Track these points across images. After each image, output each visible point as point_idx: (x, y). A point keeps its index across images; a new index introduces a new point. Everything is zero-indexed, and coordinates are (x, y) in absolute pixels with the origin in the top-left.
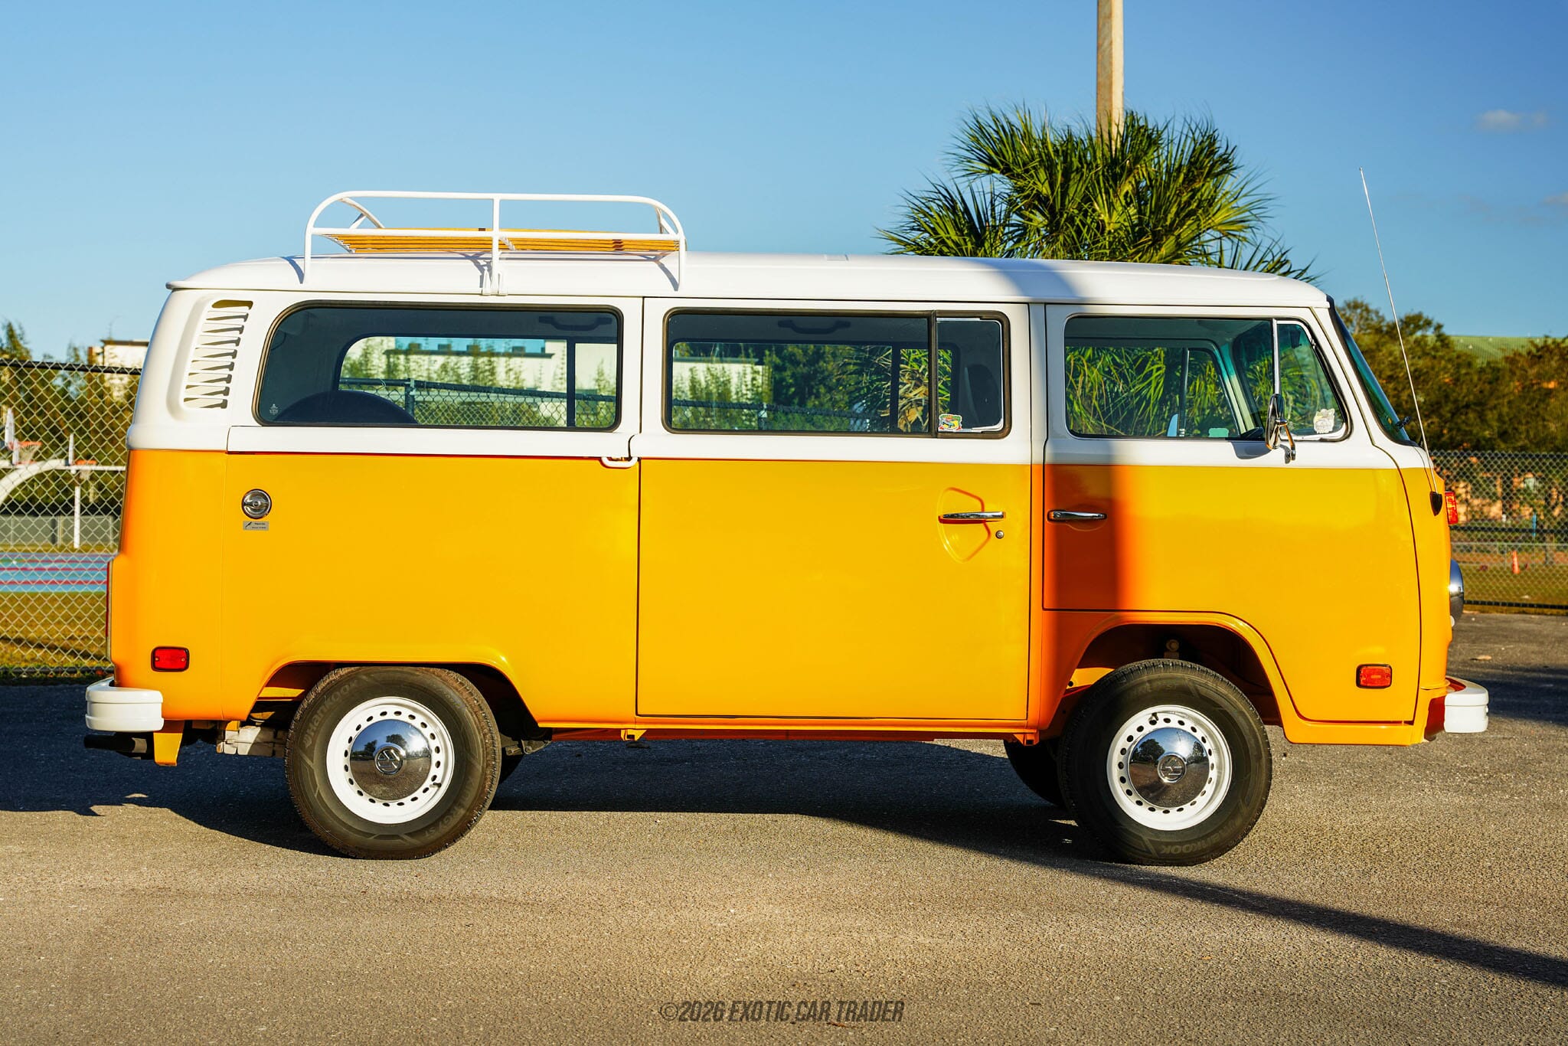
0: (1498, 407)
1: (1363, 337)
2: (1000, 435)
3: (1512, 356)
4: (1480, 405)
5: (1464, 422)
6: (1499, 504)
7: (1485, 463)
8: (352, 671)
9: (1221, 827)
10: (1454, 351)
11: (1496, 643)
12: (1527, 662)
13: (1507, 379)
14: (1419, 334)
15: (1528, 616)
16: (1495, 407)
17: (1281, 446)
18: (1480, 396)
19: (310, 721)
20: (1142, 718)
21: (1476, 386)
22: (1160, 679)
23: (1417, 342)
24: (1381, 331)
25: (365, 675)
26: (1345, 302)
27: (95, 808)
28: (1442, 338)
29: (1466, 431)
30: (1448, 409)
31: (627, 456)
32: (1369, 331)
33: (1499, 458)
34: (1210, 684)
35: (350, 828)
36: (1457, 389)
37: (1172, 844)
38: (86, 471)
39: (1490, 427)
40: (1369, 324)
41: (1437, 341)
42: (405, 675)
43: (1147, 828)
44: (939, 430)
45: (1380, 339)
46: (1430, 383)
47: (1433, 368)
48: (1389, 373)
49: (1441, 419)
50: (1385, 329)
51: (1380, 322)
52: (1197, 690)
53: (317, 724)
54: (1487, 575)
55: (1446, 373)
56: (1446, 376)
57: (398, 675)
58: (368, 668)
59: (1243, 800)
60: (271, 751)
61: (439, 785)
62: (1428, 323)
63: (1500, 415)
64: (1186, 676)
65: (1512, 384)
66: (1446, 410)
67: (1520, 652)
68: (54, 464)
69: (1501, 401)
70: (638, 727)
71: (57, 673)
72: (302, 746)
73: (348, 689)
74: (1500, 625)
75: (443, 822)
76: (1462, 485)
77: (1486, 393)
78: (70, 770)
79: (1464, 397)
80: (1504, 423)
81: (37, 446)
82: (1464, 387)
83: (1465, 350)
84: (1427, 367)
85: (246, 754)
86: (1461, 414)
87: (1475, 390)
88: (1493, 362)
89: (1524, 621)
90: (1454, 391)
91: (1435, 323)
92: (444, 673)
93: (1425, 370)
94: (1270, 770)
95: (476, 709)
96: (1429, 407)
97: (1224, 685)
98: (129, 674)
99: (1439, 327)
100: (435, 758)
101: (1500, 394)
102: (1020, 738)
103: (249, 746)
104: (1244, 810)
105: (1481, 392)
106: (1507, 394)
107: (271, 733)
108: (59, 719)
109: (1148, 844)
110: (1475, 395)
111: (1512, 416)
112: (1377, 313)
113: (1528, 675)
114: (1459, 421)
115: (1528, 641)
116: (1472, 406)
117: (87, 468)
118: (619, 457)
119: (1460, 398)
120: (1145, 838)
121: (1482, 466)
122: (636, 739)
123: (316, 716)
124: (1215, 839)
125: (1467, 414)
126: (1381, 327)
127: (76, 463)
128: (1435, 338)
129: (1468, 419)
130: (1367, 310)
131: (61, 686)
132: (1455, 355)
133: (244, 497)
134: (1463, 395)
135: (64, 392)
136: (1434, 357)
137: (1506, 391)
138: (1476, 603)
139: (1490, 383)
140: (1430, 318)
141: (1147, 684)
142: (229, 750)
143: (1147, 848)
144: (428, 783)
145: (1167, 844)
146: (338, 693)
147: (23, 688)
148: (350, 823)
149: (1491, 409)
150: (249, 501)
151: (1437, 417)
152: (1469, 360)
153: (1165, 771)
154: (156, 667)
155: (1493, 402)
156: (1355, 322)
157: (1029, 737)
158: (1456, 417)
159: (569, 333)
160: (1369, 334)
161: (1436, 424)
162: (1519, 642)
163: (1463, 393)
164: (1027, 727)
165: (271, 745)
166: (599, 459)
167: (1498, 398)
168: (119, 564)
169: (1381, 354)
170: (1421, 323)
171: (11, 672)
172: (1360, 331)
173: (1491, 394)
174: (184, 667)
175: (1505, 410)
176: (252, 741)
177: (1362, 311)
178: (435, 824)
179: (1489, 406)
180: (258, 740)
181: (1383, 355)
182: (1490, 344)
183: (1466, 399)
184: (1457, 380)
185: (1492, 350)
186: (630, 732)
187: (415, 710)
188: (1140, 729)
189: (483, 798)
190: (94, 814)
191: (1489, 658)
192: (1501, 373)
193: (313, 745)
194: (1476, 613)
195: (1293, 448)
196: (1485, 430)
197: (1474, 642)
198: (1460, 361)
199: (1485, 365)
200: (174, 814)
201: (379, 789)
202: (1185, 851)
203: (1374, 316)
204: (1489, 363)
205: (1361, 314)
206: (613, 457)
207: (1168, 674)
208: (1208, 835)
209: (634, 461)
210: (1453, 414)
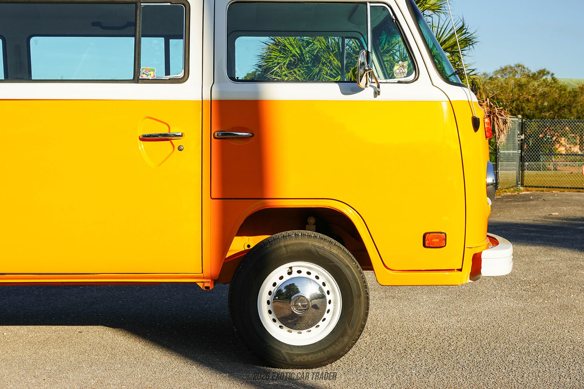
0: (577, 107)
1: (522, 79)
2: (181, 81)
3: (582, 86)
4: (569, 106)
5: (563, 113)
6: (578, 146)
7: (572, 130)
9: (334, 343)
10: (559, 84)
11: (563, 206)
12: (575, 215)
13: (580, 95)
14: (544, 77)
15: (581, 193)
16: (575, 107)
17: (370, 86)
18: (569, 102)
20: (282, 270)
21: (568, 99)
22: (293, 244)
23: (544, 81)
24: (530, 76)
26: (515, 64)
28: (554, 79)
29: (564, 117)
30: (557, 108)
32: (524, 76)
33: (568, 122)
34: (326, 247)
36: (560, 100)
37: (301, 355)
39: (573, 115)
40: (524, 73)
41: (552, 80)
43: (286, 344)
44: (140, 78)
45: (529, 79)
46: (550, 97)
47: (550, 91)
48: (533, 94)
49: (554, 112)
50: (531, 75)
51: (529, 72)
52: (317, 252)
54: (572, 176)
55: (556, 93)
56: (556, 94)
59: (349, 325)
62: (548, 73)
63: (577, 110)
64: (310, 243)
65: (582, 97)
66: (556, 108)
67: (573, 211)
69: (577, 104)
74: (567, 197)
76: (563, 139)
77: (572, 101)
79: (563, 103)
80: (579, 113)
82: (563, 99)
83: (564, 84)
84: (548, 91)
86: (562, 110)
87: (567, 100)
88: (574, 89)
89: (578, 195)
90: (559, 101)
91: (551, 73)
93: (547, 92)
94: (368, 304)
96: (549, 107)
97: (336, 248)
99: (553, 74)
101: (577, 102)
102: (201, 285)
104: (350, 332)
105: (570, 101)
106: (580, 102)
109: (285, 355)
110: (567, 102)
111: (582, 110)
112: (528, 69)
113: (573, 222)
114: (561, 113)
115: (578, 205)
116: (566, 107)
119: (561, 104)
120: (283, 351)
121: (570, 132)
124: (330, 351)
125: (564, 110)
126: (529, 75)
128: (551, 79)
129: (565, 112)
130: (524, 68)
132: (559, 86)
134: (563, 102)
136: (551, 87)
137: (580, 100)
138: (559, 188)
139: (573, 97)
140: (549, 71)
141: (284, 248)
143: (284, 358)
145: (298, 355)
149: (574, 108)
151: (552, 111)
152: (565, 88)
153: (296, 306)
155: (574, 105)
156: (519, 73)
157: (206, 285)
158: (560, 111)
160: (525, 77)
161: (552, 114)
162: (574, 205)
163: (562, 102)
164: (204, 278)
167: (576, 103)
169: (529, 86)
170: (545, 73)
172: (521, 76)
173: (574, 101)
175: (579, 108)
177: (522, 68)
179: (573, 107)
181: (531, 86)
182: (573, 82)
183: (564, 104)
184: (560, 96)
185: (574, 84)
188: (281, 278)
191: (557, 214)
192: (578, 93)
194: (558, 192)
195: (379, 87)
196: (571, 116)
197: (553, 206)
198: (561, 88)
199: (571, 90)
202: (310, 360)
203: (526, 70)
204: (573, 89)
205: (521, 69)
207: (297, 241)
208: (325, 349)
210: (559, 110)
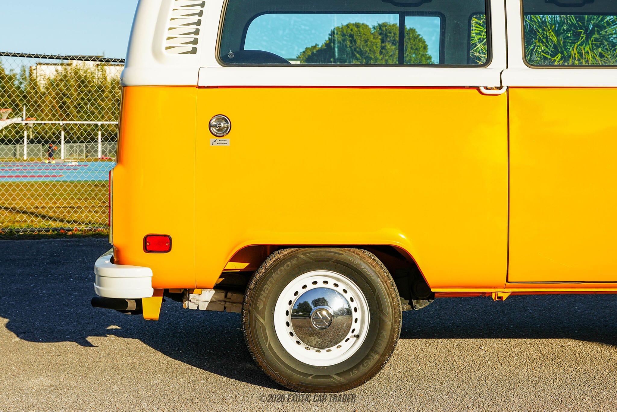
8: (293, 252)
19: (262, 289)
25: (302, 254)
27: (90, 339)
31: (500, 86)
35: (293, 370)
38: (31, 124)
42: (333, 254)
53: (267, 292)
57: (329, 254)
58: (304, 249)
60: (223, 307)
61: (358, 336)
68: (17, 120)
70: (506, 290)
71: (39, 231)
72: (256, 308)
73: (290, 266)
75: (363, 365)
78: (64, 305)
81: (10, 111)
85: (205, 309)
92: (361, 252)
95: (386, 279)
98: (127, 254)
100: (355, 315)
103: (207, 304)
107: (223, 295)
108: (47, 263)
117: (31, 122)
118: (493, 86)
122: (504, 299)
123: (266, 286)
127: (26, 119)
131: (43, 240)
133: (210, 121)
135: (19, 88)
142: (193, 307)
144: (350, 335)
146: (282, 268)
147: (22, 241)
148: (293, 366)
150: (214, 123)
154: (147, 249)
159: (402, 9)
165: (223, 303)
166: (478, 88)
168: (119, 172)
171: (14, 231)
174: (168, 249)
176: (209, 300)
178: (357, 367)
180: (214, 300)
186: (500, 295)
187: (338, 279)
189: (392, 346)
190: (91, 345)
193: (264, 308)
200: (145, 345)
201: (315, 340)
206: (489, 87)
209: (504, 89)
